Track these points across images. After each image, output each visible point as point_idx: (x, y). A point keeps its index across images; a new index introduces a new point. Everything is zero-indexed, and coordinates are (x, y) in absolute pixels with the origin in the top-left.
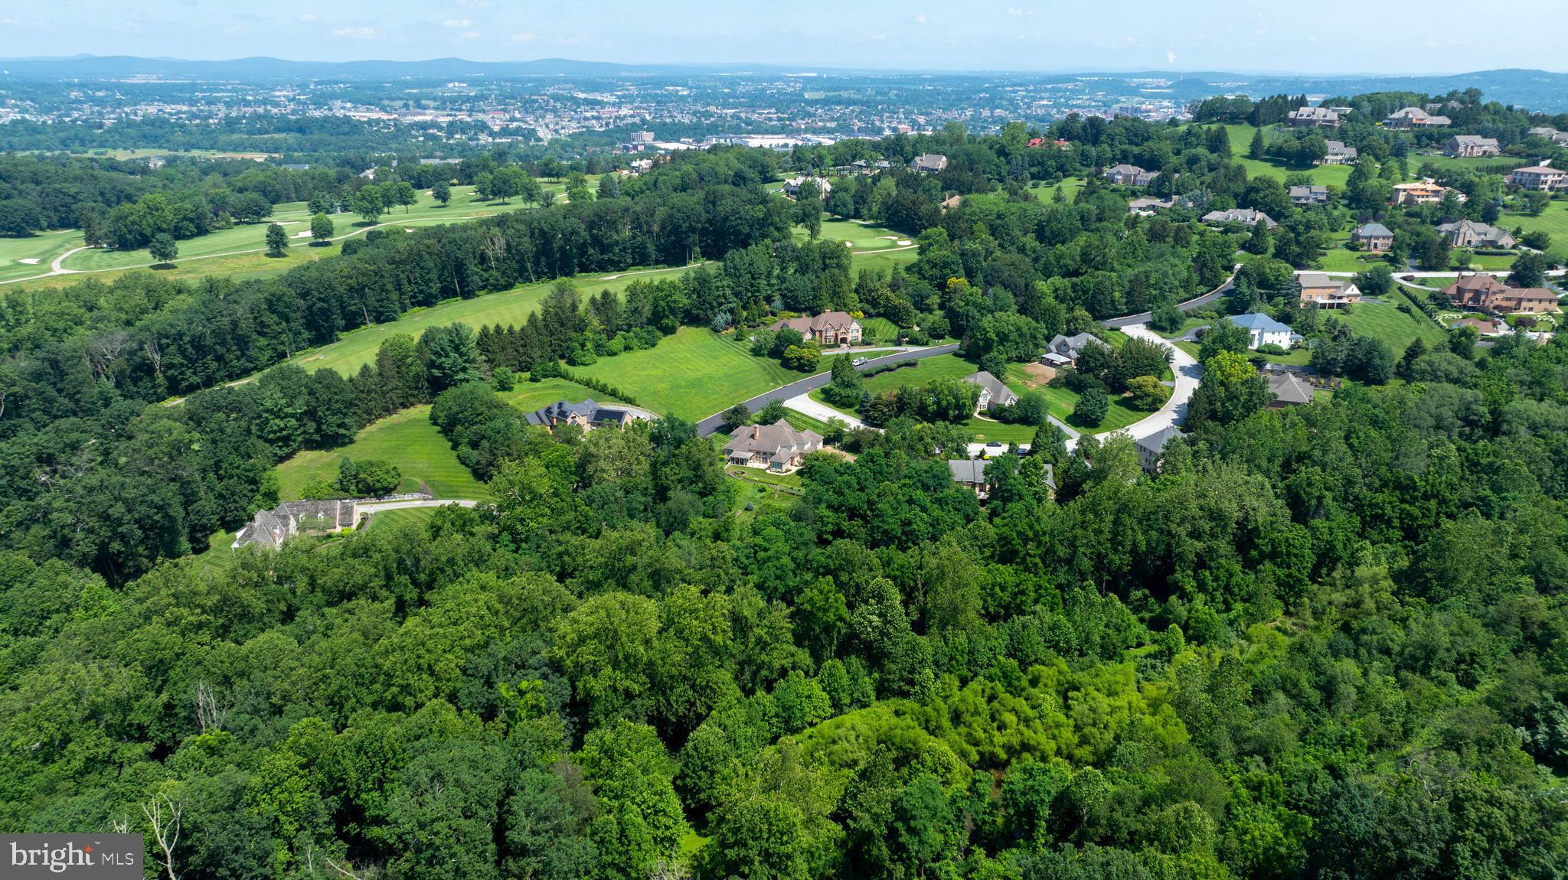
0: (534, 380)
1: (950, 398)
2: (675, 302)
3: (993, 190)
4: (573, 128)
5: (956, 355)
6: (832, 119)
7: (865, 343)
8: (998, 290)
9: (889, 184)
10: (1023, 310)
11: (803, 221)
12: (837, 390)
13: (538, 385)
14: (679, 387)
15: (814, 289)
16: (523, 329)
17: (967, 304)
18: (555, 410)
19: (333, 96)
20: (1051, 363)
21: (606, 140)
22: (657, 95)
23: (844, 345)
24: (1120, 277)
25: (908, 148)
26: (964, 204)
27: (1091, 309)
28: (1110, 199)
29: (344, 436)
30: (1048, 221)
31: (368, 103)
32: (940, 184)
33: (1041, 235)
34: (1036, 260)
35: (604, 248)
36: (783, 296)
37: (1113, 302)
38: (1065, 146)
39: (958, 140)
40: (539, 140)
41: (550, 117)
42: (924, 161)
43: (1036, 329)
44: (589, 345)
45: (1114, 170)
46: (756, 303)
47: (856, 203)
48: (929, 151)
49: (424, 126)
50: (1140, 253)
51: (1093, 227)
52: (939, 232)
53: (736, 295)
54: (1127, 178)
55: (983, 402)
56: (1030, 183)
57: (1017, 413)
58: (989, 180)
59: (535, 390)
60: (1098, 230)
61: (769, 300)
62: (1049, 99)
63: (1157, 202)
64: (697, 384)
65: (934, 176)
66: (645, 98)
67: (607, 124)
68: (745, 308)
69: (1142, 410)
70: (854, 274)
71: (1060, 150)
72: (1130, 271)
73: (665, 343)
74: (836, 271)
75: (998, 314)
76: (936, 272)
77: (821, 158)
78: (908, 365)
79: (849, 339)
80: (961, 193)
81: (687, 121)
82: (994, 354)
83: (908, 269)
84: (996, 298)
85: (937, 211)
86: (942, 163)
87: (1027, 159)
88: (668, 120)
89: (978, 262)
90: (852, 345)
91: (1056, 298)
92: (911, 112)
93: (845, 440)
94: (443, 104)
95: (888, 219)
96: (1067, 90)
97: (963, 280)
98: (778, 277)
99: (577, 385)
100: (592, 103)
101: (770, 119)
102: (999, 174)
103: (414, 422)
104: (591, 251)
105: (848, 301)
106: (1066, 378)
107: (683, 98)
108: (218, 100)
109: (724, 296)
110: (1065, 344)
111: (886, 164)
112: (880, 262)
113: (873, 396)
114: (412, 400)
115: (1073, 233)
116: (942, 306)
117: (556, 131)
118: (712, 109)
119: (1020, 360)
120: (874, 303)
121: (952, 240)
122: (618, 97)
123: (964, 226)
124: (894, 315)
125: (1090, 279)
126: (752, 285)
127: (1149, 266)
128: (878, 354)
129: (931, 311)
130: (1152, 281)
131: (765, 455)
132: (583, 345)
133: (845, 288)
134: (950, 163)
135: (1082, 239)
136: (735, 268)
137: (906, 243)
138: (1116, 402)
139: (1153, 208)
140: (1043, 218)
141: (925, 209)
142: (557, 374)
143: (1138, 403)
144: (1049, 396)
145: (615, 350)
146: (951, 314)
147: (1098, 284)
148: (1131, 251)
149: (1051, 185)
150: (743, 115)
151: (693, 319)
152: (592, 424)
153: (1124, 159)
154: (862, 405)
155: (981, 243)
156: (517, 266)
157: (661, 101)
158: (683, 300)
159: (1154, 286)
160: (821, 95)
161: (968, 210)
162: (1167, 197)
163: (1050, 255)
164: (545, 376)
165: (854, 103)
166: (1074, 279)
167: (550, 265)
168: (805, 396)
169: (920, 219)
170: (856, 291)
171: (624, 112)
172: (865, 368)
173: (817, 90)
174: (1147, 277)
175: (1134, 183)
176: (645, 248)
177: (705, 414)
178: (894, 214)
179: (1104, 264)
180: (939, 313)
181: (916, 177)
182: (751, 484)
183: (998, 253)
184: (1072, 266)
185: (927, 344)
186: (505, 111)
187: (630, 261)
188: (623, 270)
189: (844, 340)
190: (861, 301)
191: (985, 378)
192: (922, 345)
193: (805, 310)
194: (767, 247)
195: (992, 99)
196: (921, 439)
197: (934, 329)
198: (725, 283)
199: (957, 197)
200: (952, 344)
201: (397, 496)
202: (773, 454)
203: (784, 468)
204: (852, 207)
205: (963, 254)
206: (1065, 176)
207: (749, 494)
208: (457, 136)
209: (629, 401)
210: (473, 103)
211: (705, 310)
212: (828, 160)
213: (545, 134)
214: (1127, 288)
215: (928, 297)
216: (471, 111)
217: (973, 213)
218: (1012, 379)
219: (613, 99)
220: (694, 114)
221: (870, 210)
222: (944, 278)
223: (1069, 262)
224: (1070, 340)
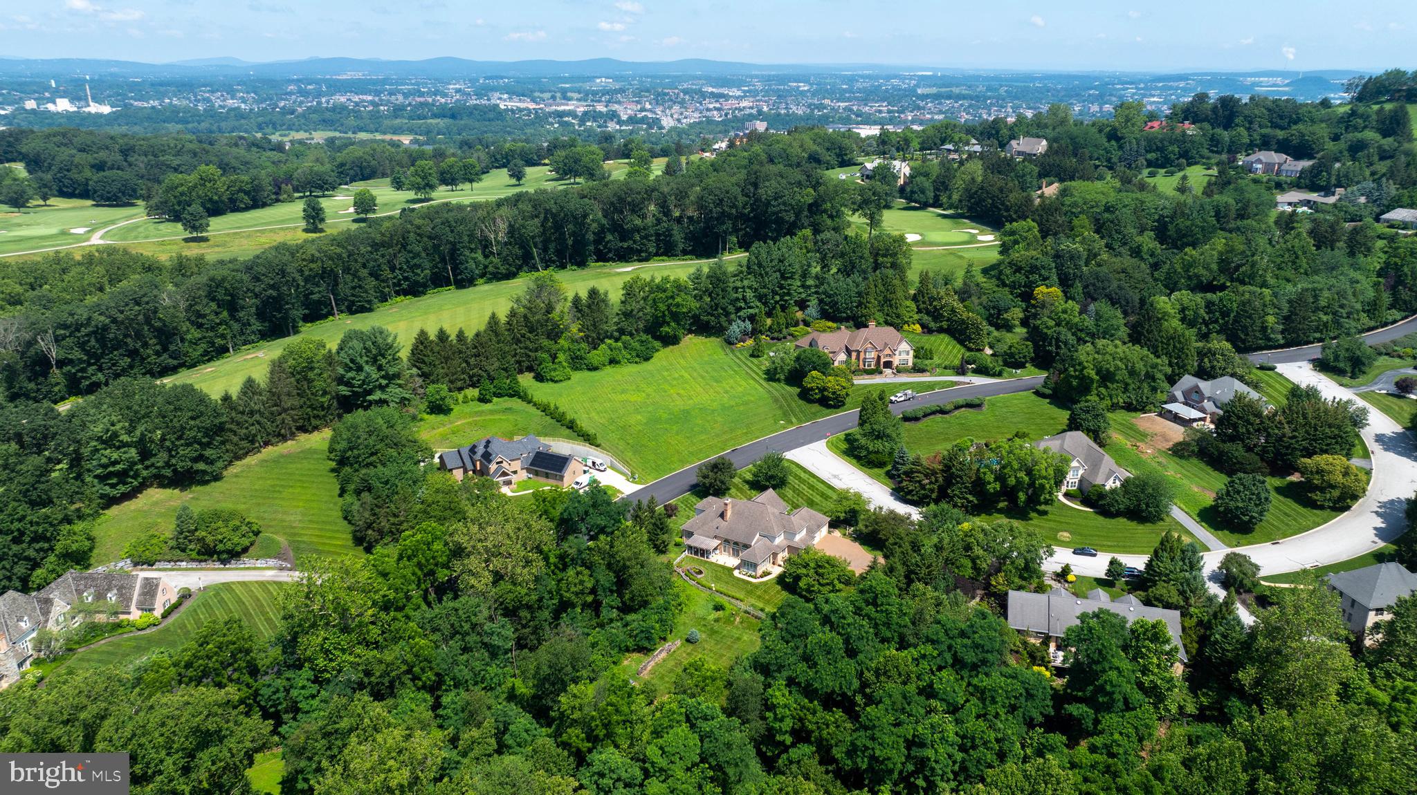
0: (483, 400)
1: (1022, 475)
2: (678, 305)
3: (1101, 178)
4: (694, 117)
5: (1037, 393)
6: (941, 112)
7: (917, 369)
8: (1103, 306)
9: (976, 169)
10: (1136, 337)
11: (860, 207)
12: (863, 441)
13: (488, 406)
14: (658, 420)
15: (859, 294)
16: (477, 335)
17: (1058, 325)
18: (480, 450)
19: (494, 89)
20: (1176, 418)
21: (721, 128)
22: (779, 90)
23: (888, 371)
24: (1275, 295)
25: (1004, 132)
26: (1064, 193)
27: (1232, 339)
28: (1252, 193)
29: (204, 472)
30: (1172, 217)
31: (522, 94)
32: (1036, 170)
33: (1160, 232)
34: (1155, 266)
35: (624, 235)
36: (821, 301)
37: (1264, 329)
38: (1191, 129)
39: (1063, 122)
40: (661, 128)
41: (676, 108)
42: (1021, 145)
43: (1154, 366)
44: (561, 357)
45: (1253, 158)
46: (784, 308)
47: (936, 189)
48: (1028, 134)
49: (561, 115)
50: (1303, 262)
51: (1232, 225)
52: (1027, 226)
53: (760, 298)
54: (1268, 167)
55: (1072, 479)
56: (1146, 172)
57: (1124, 502)
58: (1097, 167)
59: (481, 413)
60: (1238, 229)
61: (802, 305)
62: (1160, 97)
63: (1314, 196)
64: (683, 417)
65: (1030, 161)
66: (767, 93)
67: (726, 115)
68: (769, 315)
69: (1322, 508)
70: (913, 276)
71: (1184, 134)
72: (1289, 287)
73: (664, 356)
74: (890, 272)
75: (1101, 343)
76: (1020, 278)
77: (907, 141)
78: (969, 405)
79: (896, 362)
80: (1061, 180)
81: (800, 112)
82: (1093, 398)
83: (985, 271)
84: (1098, 317)
85: (1029, 200)
86: (1041, 146)
87: (1143, 143)
88: (783, 112)
89: (1077, 267)
90: (899, 371)
91: (1183, 320)
92: (1020, 107)
93: (861, 526)
94: (586, 95)
95: (970, 209)
96: (1177, 88)
97: (1056, 290)
98: (817, 277)
99: (533, 410)
100: (717, 97)
101: (880, 112)
102: (1109, 160)
103: (308, 454)
104: (609, 237)
105: (902, 311)
106: (1199, 442)
107: (803, 93)
108: (399, 91)
109: (744, 299)
110: (1197, 390)
111: (978, 148)
112: (954, 261)
113: (911, 456)
114: (314, 422)
115: (1207, 234)
116: (1024, 323)
117: (679, 120)
118: (827, 102)
119: (1129, 408)
120: (936, 315)
121: (1044, 237)
122: (744, 92)
123: (1061, 219)
124: (960, 332)
125: (1231, 297)
126: (781, 287)
127: (1320, 280)
128: (931, 386)
129: (1008, 328)
130: (1323, 303)
131: (737, 546)
132: (554, 357)
133: (900, 294)
134: (1050, 147)
135: (1219, 242)
136: (760, 265)
137: (988, 238)
138: (1279, 490)
139: (1307, 203)
140: (1166, 212)
141: (1014, 197)
142: (516, 393)
143: (1317, 496)
144: (1173, 471)
145: (596, 363)
146: (1036, 335)
147: (1244, 304)
148: (1291, 261)
149: (1172, 174)
150: (855, 108)
151: (702, 327)
152: (529, 471)
153: (1265, 144)
154: (894, 468)
155: (1081, 243)
156: (520, 252)
157: (781, 96)
158: (689, 304)
159: (1325, 310)
160: (934, 90)
161: (1068, 200)
162: (1328, 191)
163: (1176, 261)
164: (499, 395)
165: (964, 97)
166: (1209, 295)
167: (560, 253)
168: (821, 445)
169: (1007, 210)
170: (915, 298)
171: (744, 104)
172: (910, 409)
173: (930, 86)
174: (1316, 297)
175: (1279, 173)
176: (671, 236)
177: (683, 462)
178: (977, 204)
179: (1252, 276)
180: (1021, 331)
181: (1009, 163)
182: (705, 594)
183: (1105, 256)
184: (1205, 276)
185: (999, 375)
186: (638, 102)
187: (652, 250)
188: (646, 260)
189: (888, 365)
190: (919, 311)
191: (1078, 440)
192: (994, 375)
193: (847, 319)
194: (805, 239)
195: (1101, 96)
196: (968, 548)
197: (1012, 355)
198: (746, 283)
199: (1056, 185)
200: (1034, 376)
201: (247, 561)
202: (747, 546)
203: (760, 571)
204: (931, 194)
205: (1057, 256)
206: (1189, 165)
207: (701, 612)
208: (589, 124)
209: (588, 439)
210: (611, 95)
211: (718, 317)
212: (915, 144)
213: (667, 122)
214: (1285, 312)
215: (1007, 310)
216: (608, 103)
217: (1075, 205)
218: (1116, 437)
219: (739, 93)
220: (809, 106)
221: (950, 197)
222: (1031, 286)
223: (1204, 272)
224: (1205, 386)
